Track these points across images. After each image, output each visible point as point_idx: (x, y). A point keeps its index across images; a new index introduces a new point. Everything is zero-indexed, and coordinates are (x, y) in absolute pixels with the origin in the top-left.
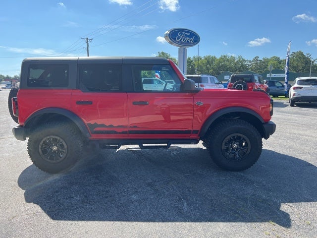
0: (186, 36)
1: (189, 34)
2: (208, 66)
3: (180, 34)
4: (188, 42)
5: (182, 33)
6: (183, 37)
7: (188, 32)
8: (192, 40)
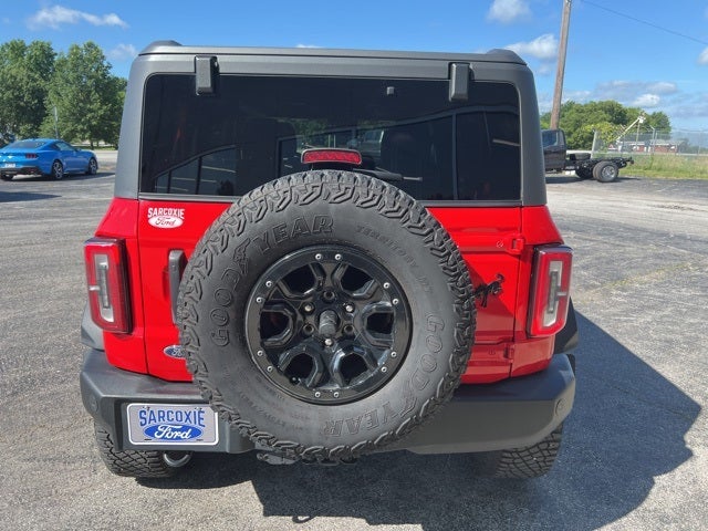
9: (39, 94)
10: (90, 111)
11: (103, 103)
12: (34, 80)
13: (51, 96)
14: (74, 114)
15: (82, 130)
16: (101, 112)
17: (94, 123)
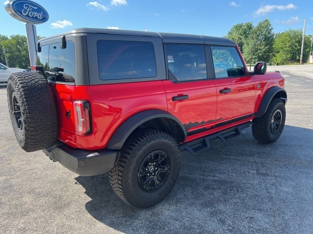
0: (33, 10)
1: (36, 8)
2: (18, 46)
3: (26, 6)
4: (36, 17)
5: (28, 6)
6: (30, 11)
7: (36, 6)
8: (41, 15)
9: (241, 45)
10: (260, 49)
11: (266, 46)
12: (241, 39)
13: (245, 45)
14: (253, 52)
15: (255, 58)
16: (264, 50)
17: (260, 55)
